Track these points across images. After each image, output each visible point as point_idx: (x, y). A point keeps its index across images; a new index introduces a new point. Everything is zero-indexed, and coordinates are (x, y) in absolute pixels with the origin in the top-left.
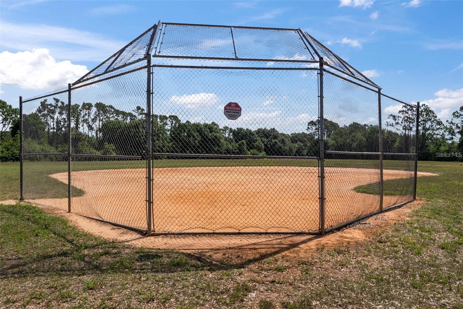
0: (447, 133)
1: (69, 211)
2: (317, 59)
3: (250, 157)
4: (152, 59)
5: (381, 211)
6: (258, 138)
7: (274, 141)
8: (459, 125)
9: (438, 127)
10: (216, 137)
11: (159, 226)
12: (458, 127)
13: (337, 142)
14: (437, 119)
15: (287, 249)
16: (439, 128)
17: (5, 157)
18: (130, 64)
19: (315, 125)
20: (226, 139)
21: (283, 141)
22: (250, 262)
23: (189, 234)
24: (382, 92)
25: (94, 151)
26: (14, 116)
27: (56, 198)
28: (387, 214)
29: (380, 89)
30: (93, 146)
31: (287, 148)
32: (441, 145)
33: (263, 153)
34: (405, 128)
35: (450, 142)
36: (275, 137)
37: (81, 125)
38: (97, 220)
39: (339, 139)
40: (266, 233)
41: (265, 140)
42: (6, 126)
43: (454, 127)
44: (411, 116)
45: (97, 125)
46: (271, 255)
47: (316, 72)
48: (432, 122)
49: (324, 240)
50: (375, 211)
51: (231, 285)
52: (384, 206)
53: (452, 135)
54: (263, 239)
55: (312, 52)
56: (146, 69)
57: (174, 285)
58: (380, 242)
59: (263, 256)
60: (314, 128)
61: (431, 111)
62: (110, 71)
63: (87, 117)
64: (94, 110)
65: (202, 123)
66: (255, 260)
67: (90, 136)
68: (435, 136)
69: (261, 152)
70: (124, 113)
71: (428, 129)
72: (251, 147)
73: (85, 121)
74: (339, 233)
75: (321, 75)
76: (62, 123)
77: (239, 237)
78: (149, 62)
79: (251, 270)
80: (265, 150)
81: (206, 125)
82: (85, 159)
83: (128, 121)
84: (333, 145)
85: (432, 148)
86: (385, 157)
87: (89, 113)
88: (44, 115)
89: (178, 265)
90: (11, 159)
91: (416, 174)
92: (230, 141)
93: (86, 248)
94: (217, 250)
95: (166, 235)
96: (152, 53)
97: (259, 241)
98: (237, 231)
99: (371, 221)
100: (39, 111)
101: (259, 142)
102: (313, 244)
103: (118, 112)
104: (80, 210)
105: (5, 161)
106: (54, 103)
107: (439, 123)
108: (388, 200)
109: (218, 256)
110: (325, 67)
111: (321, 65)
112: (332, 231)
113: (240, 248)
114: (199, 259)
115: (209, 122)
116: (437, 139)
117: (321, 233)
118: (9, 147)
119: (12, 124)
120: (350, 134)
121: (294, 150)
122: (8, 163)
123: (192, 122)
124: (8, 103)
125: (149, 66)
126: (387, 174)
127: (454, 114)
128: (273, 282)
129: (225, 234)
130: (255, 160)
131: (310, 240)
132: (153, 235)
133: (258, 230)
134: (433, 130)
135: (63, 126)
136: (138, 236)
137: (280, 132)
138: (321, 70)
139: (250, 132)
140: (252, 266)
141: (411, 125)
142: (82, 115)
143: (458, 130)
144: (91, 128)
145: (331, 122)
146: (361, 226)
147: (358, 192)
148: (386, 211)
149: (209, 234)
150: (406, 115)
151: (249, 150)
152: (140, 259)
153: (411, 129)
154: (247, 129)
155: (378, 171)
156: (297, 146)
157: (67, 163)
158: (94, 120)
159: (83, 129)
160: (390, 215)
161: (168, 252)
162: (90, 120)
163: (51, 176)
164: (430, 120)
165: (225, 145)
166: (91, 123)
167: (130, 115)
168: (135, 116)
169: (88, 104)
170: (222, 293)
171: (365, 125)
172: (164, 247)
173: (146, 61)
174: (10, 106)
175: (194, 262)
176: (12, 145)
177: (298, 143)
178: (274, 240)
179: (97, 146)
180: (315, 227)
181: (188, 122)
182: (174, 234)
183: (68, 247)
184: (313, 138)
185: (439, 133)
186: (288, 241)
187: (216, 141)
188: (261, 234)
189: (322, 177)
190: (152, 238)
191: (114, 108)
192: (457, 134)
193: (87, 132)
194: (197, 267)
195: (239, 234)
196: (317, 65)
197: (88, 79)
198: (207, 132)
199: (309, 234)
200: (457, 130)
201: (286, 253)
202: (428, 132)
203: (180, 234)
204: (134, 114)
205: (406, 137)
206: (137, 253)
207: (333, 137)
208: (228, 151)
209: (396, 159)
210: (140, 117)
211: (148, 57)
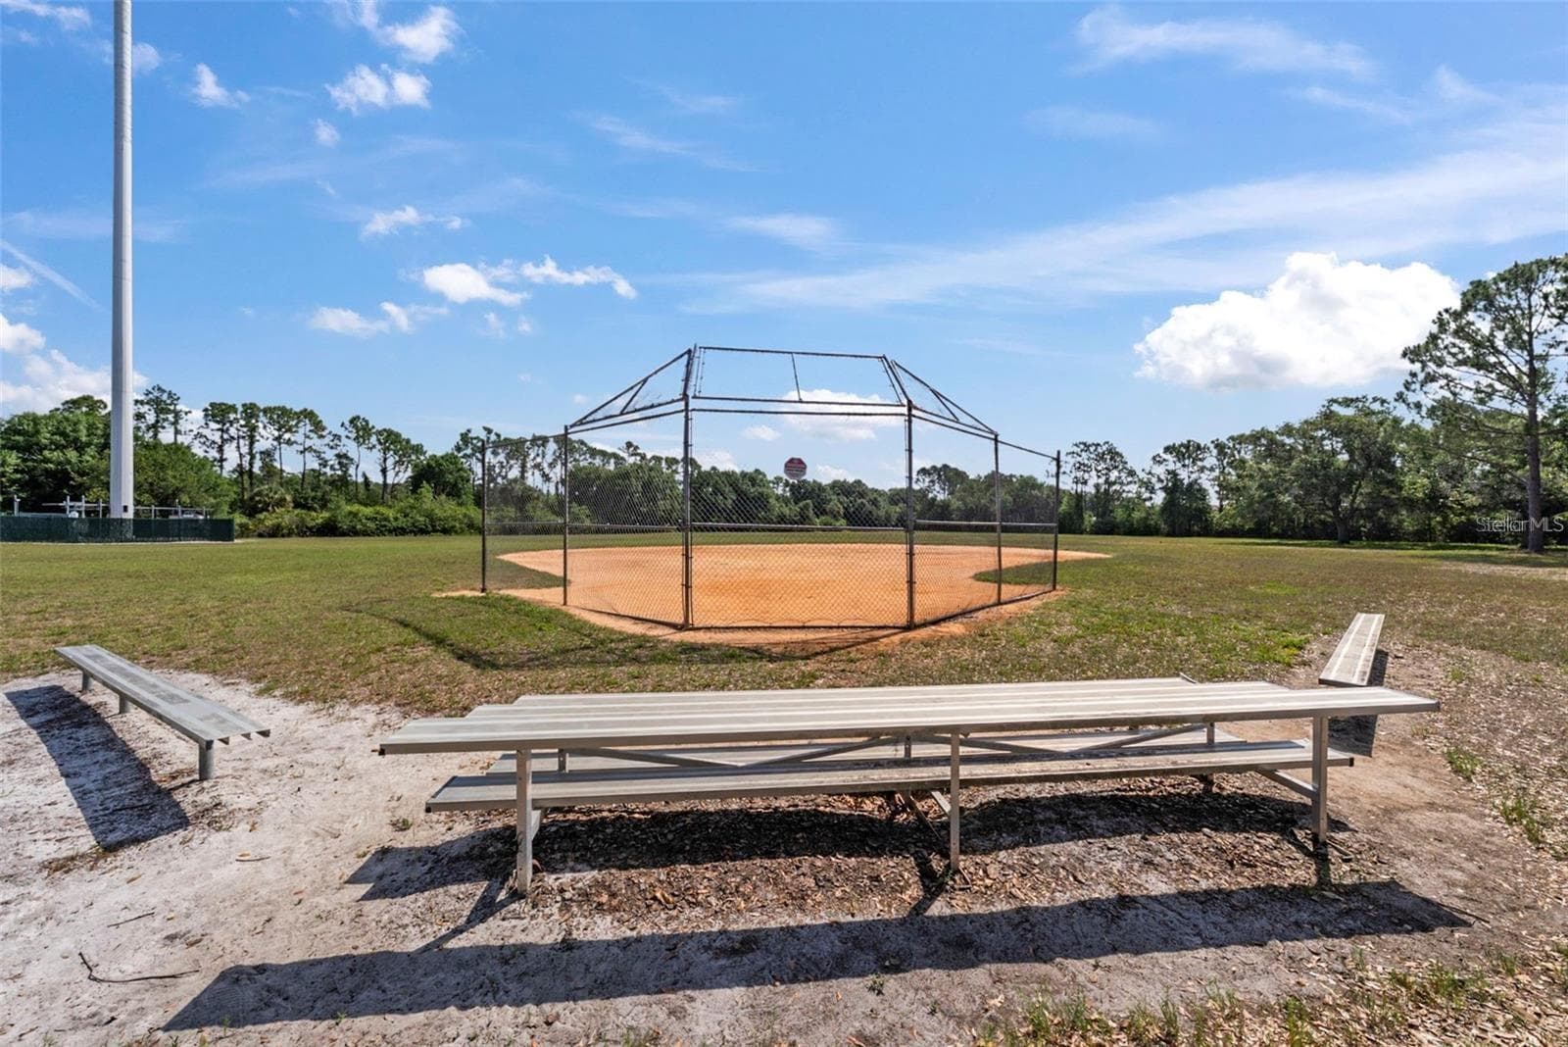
0: (1143, 490)
1: (565, 604)
2: (905, 402)
3: (818, 529)
4: (691, 401)
5: (999, 603)
6: (834, 497)
7: (859, 501)
8: (1163, 477)
9: (1130, 479)
10: (762, 494)
11: (698, 620)
12: (1160, 480)
13: (965, 504)
14: (1128, 466)
15: (864, 643)
16: (1131, 482)
17: (402, 528)
18: (660, 405)
19: (930, 474)
20: (778, 498)
21: (874, 502)
22: (817, 654)
23: (739, 628)
24: (999, 438)
25: (553, 517)
26: (413, 457)
27: (533, 587)
28: (1005, 607)
29: (996, 436)
30: (551, 508)
31: (882, 513)
32: (1133, 509)
33: (842, 523)
34: (1077, 481)
35: (1148, 504)
36: (862, 495)
37: (530, 473)
38: (609, 614)
39: (969, 499)
40: (838, 627)
41: (843, 499)
42: (401, 474)
43: (1154, 480)
44: (1086, 462)
45: (557, 473)
46: (843, 648)
47: (903, 418)
48: (1119, 472)
49: (910, 635)
50: (991, 603)
51: (795, 673)
52: (1004, 598)
53: (1151, 493)
54: (834, 634)
55: (899, 391)
56: (684, 414)
57: (730, 674)
58: (982, 635)
59: (832, 650)
60: (927, 480)
61: (1117, 453)
62: (628, 413)
63: (539, 460)
64: (552, 446)
65: (738, 471)
66: (823, 653)
67: (545, 492)
68: (1124, 495)
69: (837, 520)
70: (603, 453)
71: (1114, 483)
72: (820, 511)
73: (537, 466)
74: (933, 628)
75: (910, 422)
76: (497, 470)
77: (804, 631)
78: (687, 405)
79: (818, 661)
80: (845, 516)
81: (744, 475)
82: (537, 532)
83: (611, 467)
84: (958, 509)
85: (1119, 514)
86: (1005, 529)
87: (543, 452)
88: (465, 456)
89: (732, 656)
90: (411, 532)
91: (1056, 553)
92: (786, 501)
93: (612, 641)
94: (777, 644)
95: (708, 629)
96: (690, 393)
97: (829, 635)
98: (801, 624)
99: (981, 615)
100: (458, 449)
101: (835, 504)
102: (896, 639)
103: (594, 452)
104: (582, 602)
105: (401, 534)
106: (483, 435)
107: (1132, 473)
108: (1009, 591)
109: (779, 649)
110: (914, 412)
111: (910, 410)
112: (925, 625)
113: (805, 642)
114: (755, 651)
115: (750, 469)
116: (1129, 500)
117: (910, 626)
118: (408, 511)
119: (413, 471)
120: (987, 489)
121: (894, 517)
122: (407, 537)
123: (721, 468)
124: (404, 436)
125: (686, 410)
126: (1008, 555)
127: (1154, 458)
128: (843, 671)
129: (785, 628)
130: (830, 533)
131: (895, 634)
132: (690, 629)
133: (828, 624)
134: (1122, 484)
135: (499, 474)
136: (672, 631)
137: (870, 487)
138: (910, 415)
139: (820, 485)
140: (820, 658)
141: (1086, 476)
142: (532, 456)
143: (1161, 485)
144: (546, 478)
145: (956, 470)
146: (965, 620)
147: (978, 580)
148: (1006, 603)
149: (765, 628)
150: (1079, 459)
151: (818, 517)
152: (684, 652)
153: (1085, 483)
154: (815, 481)
155: (995, 550)
156: (898, 510)
157: (562, 537)
158: (552, 465)
159: (534, 480)
160: (1011, 607)
161: (717, 646)
162: (545, 465)
163: (501, 557)
164: (1116, 467)
165: (777, 508)
166: (547, 471)
167: (615, 456)
168: (623, 459)
169: (540, 438)
170: (786, 680)
171: (1011, 476)
172: (709, 641)
173: (683, 403)
174: (408, 441)
175: (749, 654)
176: (412, 507)
177: (901, 505)
178: (847, 634)
179: (557, 509)
180: (903, 621)
181: (714, 468)
182: (716, 628)
183: (587, 641)
184: (926, 496)
185: (1132, 490)
186: (867, 635)
187: (762, 501)
188: (831, 628)
189: (911, 554)
190: (692, 633)
191: (586, 445)
192: (1159, 492)
193: (540, 486)
194: (754, 659)
195: (803, 627)
196: (905, 410)
197: (594, 421)
198: (746, 486)
199: (894, 628)
200: (1158, 486)
201: (863, 646)
202: (1114, 488)
203: (727, 628)
204: (622, 454)
205: (1079, 497)
206: (677, 646)
207: (958, 494)
208: (782, 519)
209: (1022, 532)
210: (632, 460)
211: (685, 397)
